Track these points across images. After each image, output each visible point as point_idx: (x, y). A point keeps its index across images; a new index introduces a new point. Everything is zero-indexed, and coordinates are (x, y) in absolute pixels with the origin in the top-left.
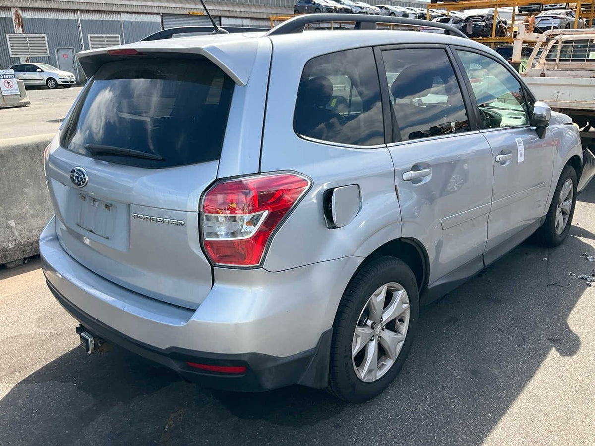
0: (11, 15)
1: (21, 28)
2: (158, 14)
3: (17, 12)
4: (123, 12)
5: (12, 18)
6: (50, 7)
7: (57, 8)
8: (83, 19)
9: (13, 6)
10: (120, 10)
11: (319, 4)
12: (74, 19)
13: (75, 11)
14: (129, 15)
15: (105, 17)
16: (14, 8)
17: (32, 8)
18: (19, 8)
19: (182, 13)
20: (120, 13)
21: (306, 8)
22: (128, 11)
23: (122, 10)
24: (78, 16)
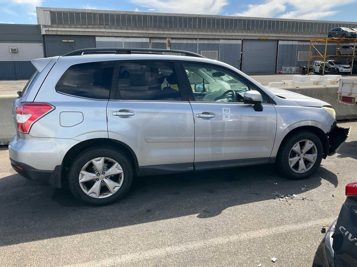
0: (166, 41)
1: (169, 48)
2: (240, 39)
3: (169, 40)
4: (221, 39)
5: (166, 43)
6: (184, 37)
7: (188, 37)
8: (200, 43)
9: (168, 37)
10: (219, 38)
11: (346, 31)
12: (195, 43)
13: (196, 39)
14: (224, 40)
15: (211, 42)
16: (168, 38)
17: (176, 38)
18: (170, 38)
19: (254, 39)
20: (219, 39)
21: (337, 34)
22: (224, 38)
23: (221, 38)
24: (197, 41)
